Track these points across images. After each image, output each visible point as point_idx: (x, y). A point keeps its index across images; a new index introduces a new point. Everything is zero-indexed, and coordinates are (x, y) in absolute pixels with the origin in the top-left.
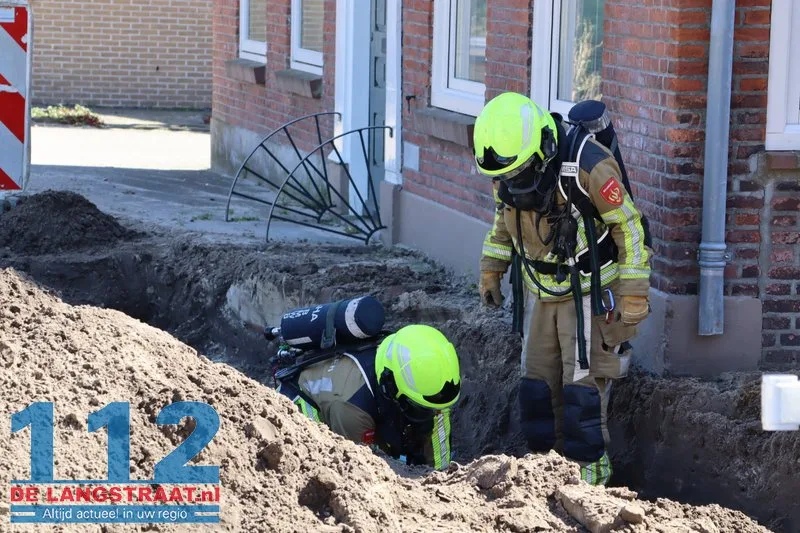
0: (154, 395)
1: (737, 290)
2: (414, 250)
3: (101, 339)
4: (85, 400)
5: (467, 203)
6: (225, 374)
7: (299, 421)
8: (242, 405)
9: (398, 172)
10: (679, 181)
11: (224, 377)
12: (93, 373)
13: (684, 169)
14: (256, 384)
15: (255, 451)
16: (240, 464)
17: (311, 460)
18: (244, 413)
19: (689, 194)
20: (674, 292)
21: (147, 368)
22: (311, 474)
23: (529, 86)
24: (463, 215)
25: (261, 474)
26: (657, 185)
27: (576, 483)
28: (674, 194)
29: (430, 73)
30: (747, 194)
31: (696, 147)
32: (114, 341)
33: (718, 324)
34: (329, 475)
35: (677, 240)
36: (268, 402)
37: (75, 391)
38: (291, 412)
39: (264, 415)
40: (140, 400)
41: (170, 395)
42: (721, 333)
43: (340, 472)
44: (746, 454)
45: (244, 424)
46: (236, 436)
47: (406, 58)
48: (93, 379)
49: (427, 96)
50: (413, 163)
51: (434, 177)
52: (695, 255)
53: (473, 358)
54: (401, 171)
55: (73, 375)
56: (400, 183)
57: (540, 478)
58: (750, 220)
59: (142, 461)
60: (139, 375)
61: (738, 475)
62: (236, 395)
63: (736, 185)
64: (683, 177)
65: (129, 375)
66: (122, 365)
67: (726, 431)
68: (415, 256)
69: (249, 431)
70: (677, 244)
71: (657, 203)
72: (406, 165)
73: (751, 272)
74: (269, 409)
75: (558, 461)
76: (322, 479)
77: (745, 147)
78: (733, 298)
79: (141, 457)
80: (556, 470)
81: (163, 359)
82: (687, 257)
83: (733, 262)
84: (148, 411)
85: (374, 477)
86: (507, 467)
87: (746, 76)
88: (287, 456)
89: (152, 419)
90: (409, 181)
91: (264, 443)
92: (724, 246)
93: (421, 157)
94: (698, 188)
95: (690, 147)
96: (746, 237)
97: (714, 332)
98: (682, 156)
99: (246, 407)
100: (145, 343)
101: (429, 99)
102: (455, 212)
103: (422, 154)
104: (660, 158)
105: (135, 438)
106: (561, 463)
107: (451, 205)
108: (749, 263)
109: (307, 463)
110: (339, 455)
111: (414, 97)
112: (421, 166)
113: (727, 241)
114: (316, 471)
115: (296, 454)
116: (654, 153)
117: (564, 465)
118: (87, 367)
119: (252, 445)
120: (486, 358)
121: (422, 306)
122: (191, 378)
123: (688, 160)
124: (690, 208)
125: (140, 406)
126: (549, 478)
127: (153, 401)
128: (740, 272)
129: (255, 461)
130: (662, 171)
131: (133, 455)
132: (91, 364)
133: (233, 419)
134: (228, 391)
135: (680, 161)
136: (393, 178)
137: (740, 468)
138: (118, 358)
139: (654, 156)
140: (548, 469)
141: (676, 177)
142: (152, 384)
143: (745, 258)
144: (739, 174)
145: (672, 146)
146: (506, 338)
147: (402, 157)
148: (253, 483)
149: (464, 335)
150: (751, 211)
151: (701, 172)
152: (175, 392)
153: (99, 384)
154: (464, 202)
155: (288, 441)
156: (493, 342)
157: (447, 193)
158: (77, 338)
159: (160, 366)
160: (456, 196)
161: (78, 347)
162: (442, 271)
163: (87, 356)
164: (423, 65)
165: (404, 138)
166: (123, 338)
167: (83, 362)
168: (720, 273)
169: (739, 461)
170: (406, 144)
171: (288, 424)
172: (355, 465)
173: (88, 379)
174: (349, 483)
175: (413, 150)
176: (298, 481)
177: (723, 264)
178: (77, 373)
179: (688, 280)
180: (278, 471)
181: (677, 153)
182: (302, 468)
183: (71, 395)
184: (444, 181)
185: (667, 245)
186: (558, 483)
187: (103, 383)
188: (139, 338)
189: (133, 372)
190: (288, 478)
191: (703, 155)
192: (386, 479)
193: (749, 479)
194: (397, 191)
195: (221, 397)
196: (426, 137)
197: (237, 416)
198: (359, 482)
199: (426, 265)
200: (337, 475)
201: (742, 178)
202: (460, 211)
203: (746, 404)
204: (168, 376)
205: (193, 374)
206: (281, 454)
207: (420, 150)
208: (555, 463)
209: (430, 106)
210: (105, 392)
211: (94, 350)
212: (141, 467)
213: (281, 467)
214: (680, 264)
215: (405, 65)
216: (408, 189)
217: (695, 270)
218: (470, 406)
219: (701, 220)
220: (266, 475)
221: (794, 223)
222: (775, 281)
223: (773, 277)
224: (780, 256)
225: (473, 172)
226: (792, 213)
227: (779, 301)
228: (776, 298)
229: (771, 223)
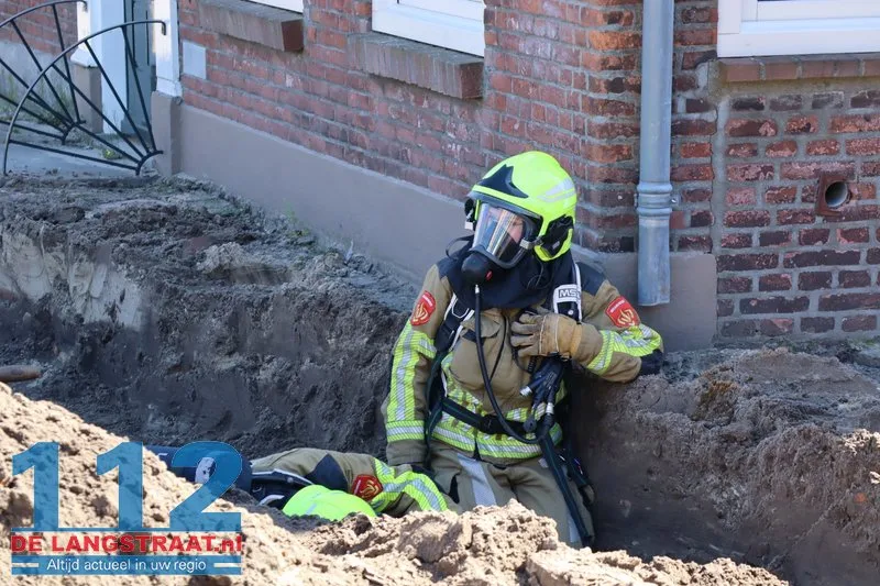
1: (684, 244)
2: (205, 183)
5: (282, 124)
6: (54, 420)
7: (169, 484)
8: (86, 467)
9: (176, 81)
10: (607, 102)
11: (54, 426)
13: (615, 86)
14: (102, 432)
18: (91, 480)
19: (622, 119)
20: (605, 249)
26: (576, 108)
27: (554, 548)
28: (600, 120)
30: (695, 116)
31: (630, 57)
33: (663, 291)
35: (607, 181)
38: (156, 473)
42: (668, 301)
44: (724, 468)
45: (92, 497)
50: (197, 69)
51: (229, 89)
52: (630, 199)
53: (320, 337)
54: (180, 79)
56: (180, 94)
57: (503, 544)
58: (699, 150)
61: (713, 496)
62: (76, 453)
63: (681, 105)
64: (613, 96)
67: (693, 437)
68: (206, 190)
69: (101, 507)
70: (608, 186)
71: (576, 130)
72: (185, 71)
73: (701, 220)
75: (525, 516)
77: (692, 54)
78: (678, 254)
80: (524, 530)
82: (620, 203)
83: (680, 208)
85: (281, 562)
86: (457, 530)
90: (192, 92)
92: (668, 187)
93: (209, 62)
94: (634, 111)
95: (622, 57)
96: (694, 174)
97: (659, 302)
98: (611, 68)
102: (264, 134)
103: (210, 57)
104: (579, 70)
106: (529, 520)
107: (259, 126)
108: (699, 207)
112: (210, 73)
113: (673, 180)
116: (569, 63)
117: (534, 522)
120: (338, 337)
121: (238, 264)
123: (619, 74)
124: (622, 137)
126: (516, 542)
128: (688, 220)
130: (583, 88)
133: (75, 491)
134: (64, 448)
135: (608, 75)
136: (168, 88)
137: (715, 487)
139: (569, 68)
140: (513, 529)
141: (604, 96)
143: (693, 201)
144: (684, 90)
145: (597, 56)
146: (366, 310)
147: (181, 61)
149: (306, 306)
150: (700, 139)
151: (637, 89)
154: (276, 121)
156: (348, 315)
157: (251, 109)
160: (263, 114)
162: (248, 211)
165: (182, 36)
168: (666, 223)
169: (712, 478)
170: (186, 43)
172: (254, 547)
175: (197, 52)
177: (668, 210)
179: (624, 232)
181: (604, 64)
184: (246, 94)
185: (592, 188)
186: (528, 549)
191: (640, 67)
193: (729, 502)
194: (176, 104)
196: (216, 36)
197: (81, 485)
199: (224, 204)
201: (689, 95)
202: (270, 133)
203: (713, 398)
205: (10, 424)
207: (208, 52)
208: (522, 521)
214: (611, 212)
216: (190, 103)
217: (632, 220)
218: (318, 400)
219: (637, 153)
221: (755, 153)
222: (732, 230)
223: (730, 224)
224: (739, 197)
225: (289, 82)
226: (752, 140)
227: (738, 256)
228: (734, 253)
229: (727, 154)
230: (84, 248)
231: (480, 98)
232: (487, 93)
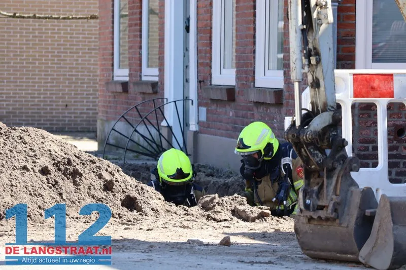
0: (59, 160)
2: (204, 164)
3: (37, 139)
4: (30, 161)
5: (229, 132)
7: (122, 175)
8: (97, 166)
9: (196, 124)
12: (33, 152)
14: (104, 160)
15: (102, 184)
16: (96, 188)
17: (126, 189)
18: (98, 170)
21: (56, 150)
22: (126, 194)
23: (255, 64)
24: (227, 139)
25: (105, 192)
27: (244, 205)
29: (211, 67)
32: (42, 140)
34: (134, 194)
36: (109, 166)
37: (26, 158)
38: (118, 171)
39: (107, 170)
40: (54, 162)
41: (66, 160)
43: (139, 195)
45: (98, 173)
46: (95, 178)
47: (199, 61)
48: (34, 154)
49: (209, 80)
50: (203, 118)
51: (213, 123)
54: (198, 123)
55: (25, 152)
56: (198, 129)
57: (228, 203)
59: (55, 185)
60: (53, 153)
62: (95, 163)
65: (49, 152)
66: (46, 149)
68: (204, 167)
69: (100, 176)
72: (200, 119)
74: (109, 169)
76: (131, 195)
79: (54, 183)
80: (236, 200)
81: (63, 148)
84: (57, 166)
85: (154, 197)
86: (214, 198)
87: (345, 46)
88: (116, 186)
89: (59, 169)
90: (202, 128)
91: (106, 181)
93: (207, 113)
99: (99, 168)
100: (55, 141)
101: (211, 81)
102: (223, 138)
103: (208, 111)
105: (52, 176)
106: (238, 197)
107: (222, 135)
109: (125, 190)
110: (139, 188)
111: (203, 81)
112: (207, 118)
114: (129, 193)
115: (120, 186)
118: (31, 149)
119: (101, 181)
121: (202, 180)
122: (75, 156)
125: (54, 164)
126: (233, 203)
127: (59, 162)
129: (102, 187)
131: (51, 182)
132: (33, 148)
133: (94, 172)
134: (91, 161)
136: (193, 127)
138: (44, 146)
140: (233, 200)
142: (58, 156)
147: (198, 116)
148: (102, 196)
149: (219, 187)
152: (69, 159)
153: (36, 156)
154: (227, 132)
155: (117, 181)
156: (233, 187)
157: (219, 129)
158: (27, 139)
159: (62, 150)
160: (223, 130)
161: (27, 142)
163: (31, 145)
164: (207, 63)
165: (199, 105)
166: (46, 139)
167: (29, 147)
170: (200, 108)
171: (117, 175)
172: (145, 192)
173: (31, 153)
174: (142, 198)
175: (203, 110)
176: (122, 196)
178: (27, 151)
180: (112, 192)
182: (123, 191)
183: (25, 159)
184: (218, 123)
186: (236, 205)
187: (38, 155)
188: (53, 139)
189: (50, 151)
190: (117, 195)
192: (160, 199)
194: (196, 133)
195: (88, 163)
196: (209, 101)
197: (95, 170)
198: (147, 198)
199: (210, 170)
200: (138, 195)
202: (226, 137)
204: (65, 154)
205: (77, 154)
206: (113, 184)
207: (207, 109)
208: (236, 198)
209: (211, 84)
210: (39, 159)
211: (34, 143)
212: (55, 187)
213: (114, 190)
215: (199, 64)
216: (201, 133)
220: (107, 193)
221: (370, 116)
222: (361, 144)
223: (360, 142)
224: (364, 132)
225: (231, 114)
226: (369, 112)
227: (364, 154)
228: (362, 153)
229: (359, 116)
230: (146, 179)
231: (282, 104)
232: (284, 102)
